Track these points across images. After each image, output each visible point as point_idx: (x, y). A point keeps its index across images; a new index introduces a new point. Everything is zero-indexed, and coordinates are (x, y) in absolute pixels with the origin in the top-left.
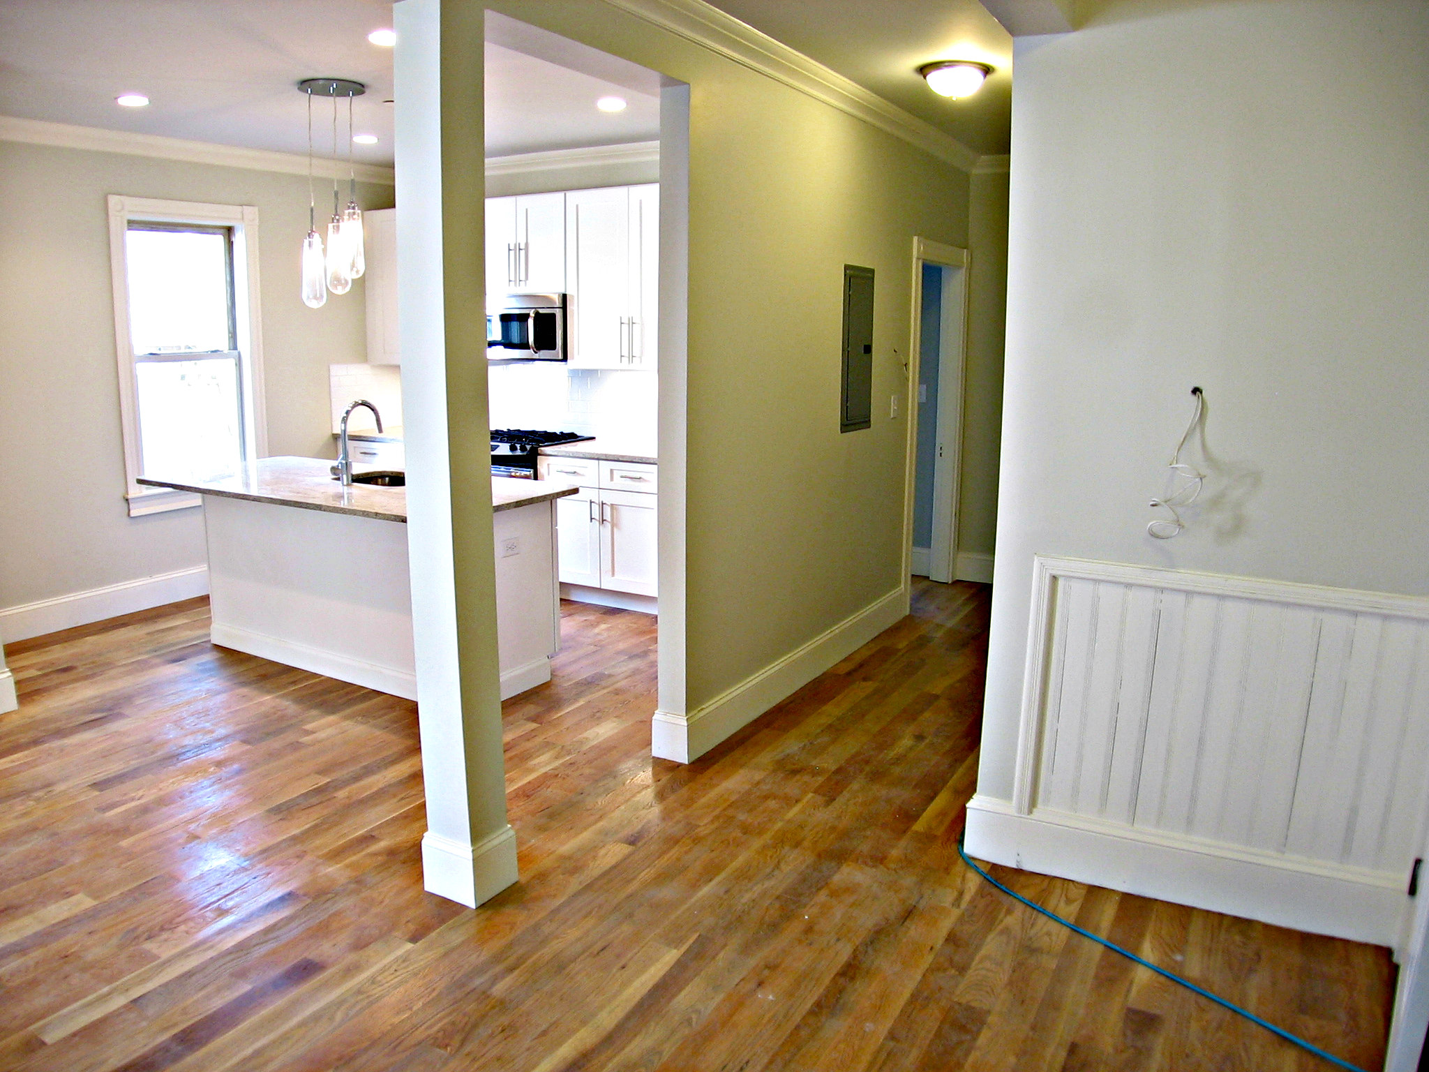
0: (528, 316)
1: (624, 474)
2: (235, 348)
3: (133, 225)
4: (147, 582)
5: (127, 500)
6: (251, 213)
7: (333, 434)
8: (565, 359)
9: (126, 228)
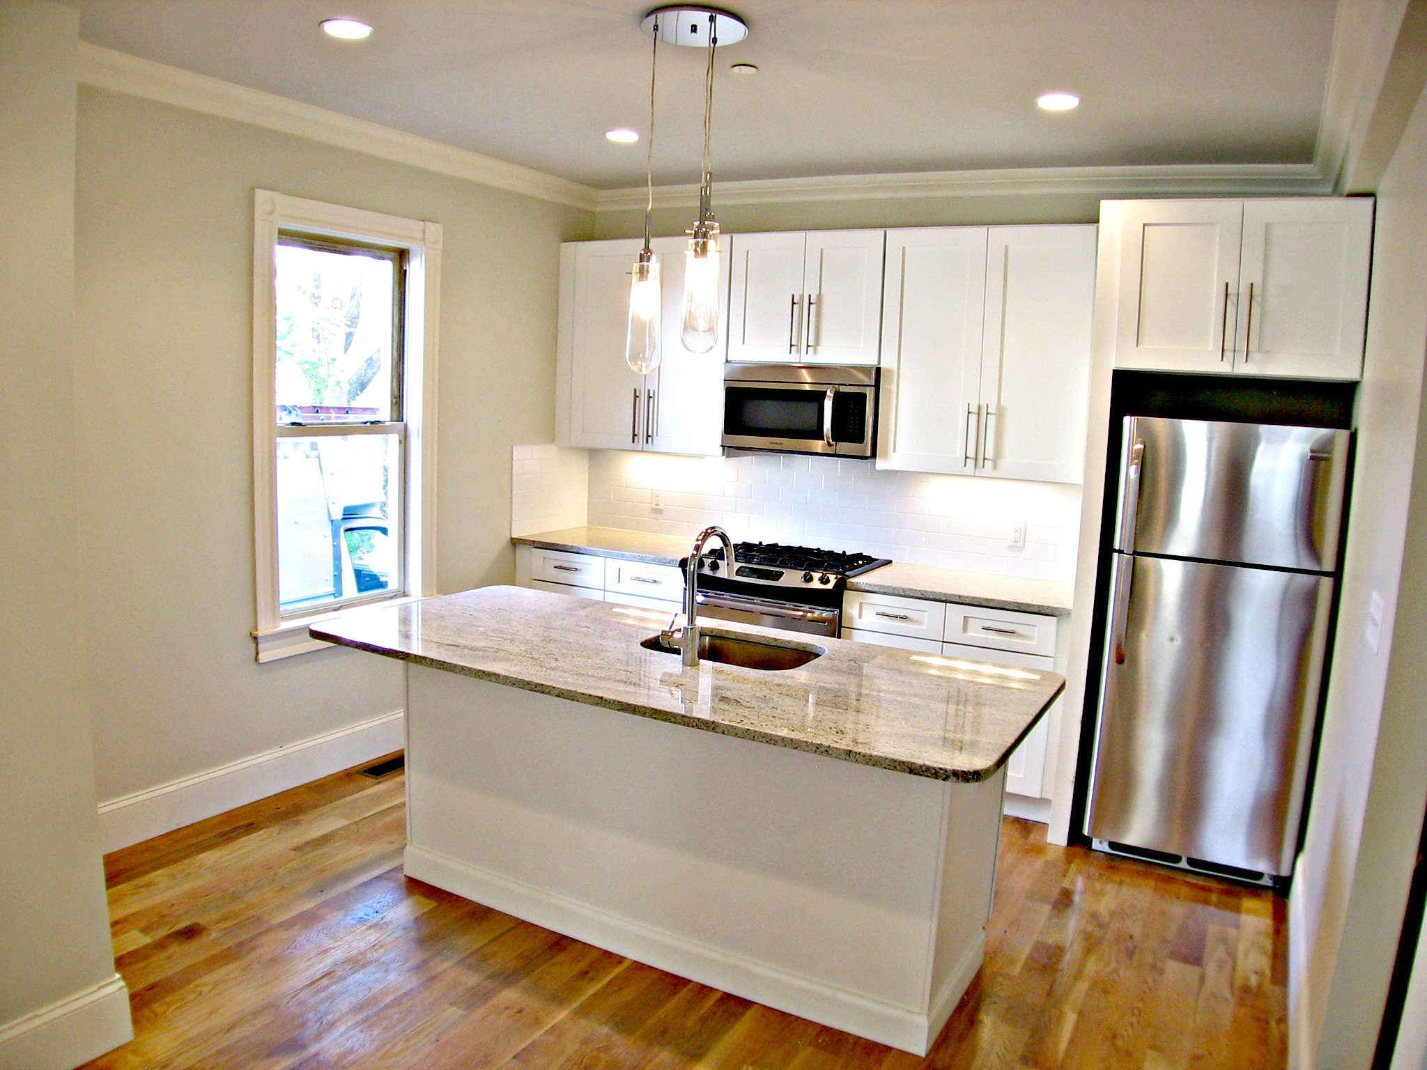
0: (822, 395)
1: (987, 624)
2: (400, 418)
3: (289, 237)
4: (276, 755)
5: (255, 638)
6: (435, 231)
7: (512, 539)
8: (874, 455)
9: (276, 241)
